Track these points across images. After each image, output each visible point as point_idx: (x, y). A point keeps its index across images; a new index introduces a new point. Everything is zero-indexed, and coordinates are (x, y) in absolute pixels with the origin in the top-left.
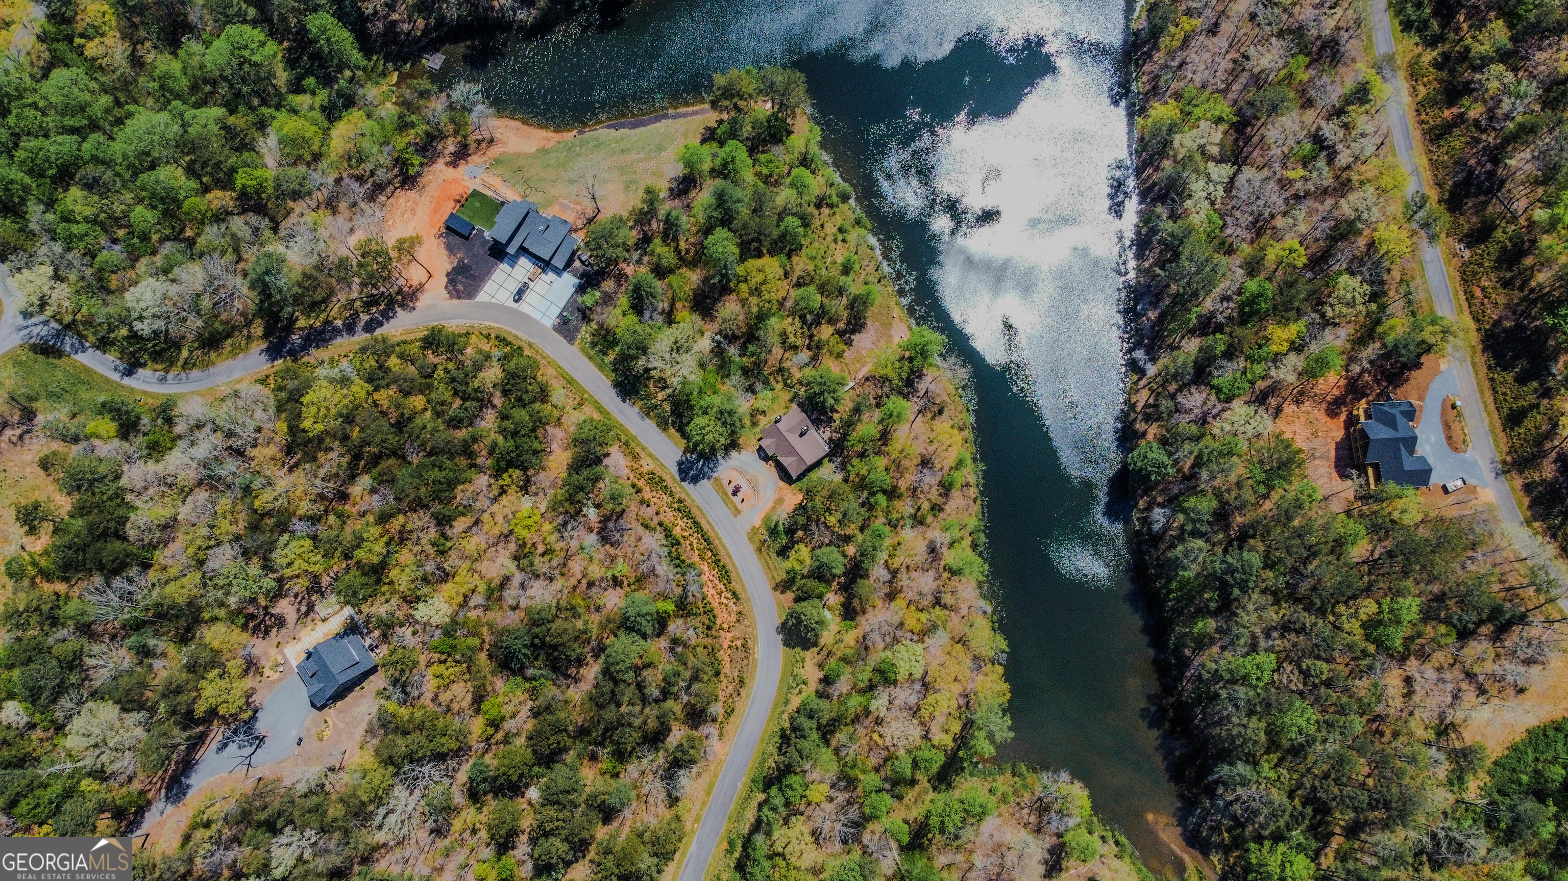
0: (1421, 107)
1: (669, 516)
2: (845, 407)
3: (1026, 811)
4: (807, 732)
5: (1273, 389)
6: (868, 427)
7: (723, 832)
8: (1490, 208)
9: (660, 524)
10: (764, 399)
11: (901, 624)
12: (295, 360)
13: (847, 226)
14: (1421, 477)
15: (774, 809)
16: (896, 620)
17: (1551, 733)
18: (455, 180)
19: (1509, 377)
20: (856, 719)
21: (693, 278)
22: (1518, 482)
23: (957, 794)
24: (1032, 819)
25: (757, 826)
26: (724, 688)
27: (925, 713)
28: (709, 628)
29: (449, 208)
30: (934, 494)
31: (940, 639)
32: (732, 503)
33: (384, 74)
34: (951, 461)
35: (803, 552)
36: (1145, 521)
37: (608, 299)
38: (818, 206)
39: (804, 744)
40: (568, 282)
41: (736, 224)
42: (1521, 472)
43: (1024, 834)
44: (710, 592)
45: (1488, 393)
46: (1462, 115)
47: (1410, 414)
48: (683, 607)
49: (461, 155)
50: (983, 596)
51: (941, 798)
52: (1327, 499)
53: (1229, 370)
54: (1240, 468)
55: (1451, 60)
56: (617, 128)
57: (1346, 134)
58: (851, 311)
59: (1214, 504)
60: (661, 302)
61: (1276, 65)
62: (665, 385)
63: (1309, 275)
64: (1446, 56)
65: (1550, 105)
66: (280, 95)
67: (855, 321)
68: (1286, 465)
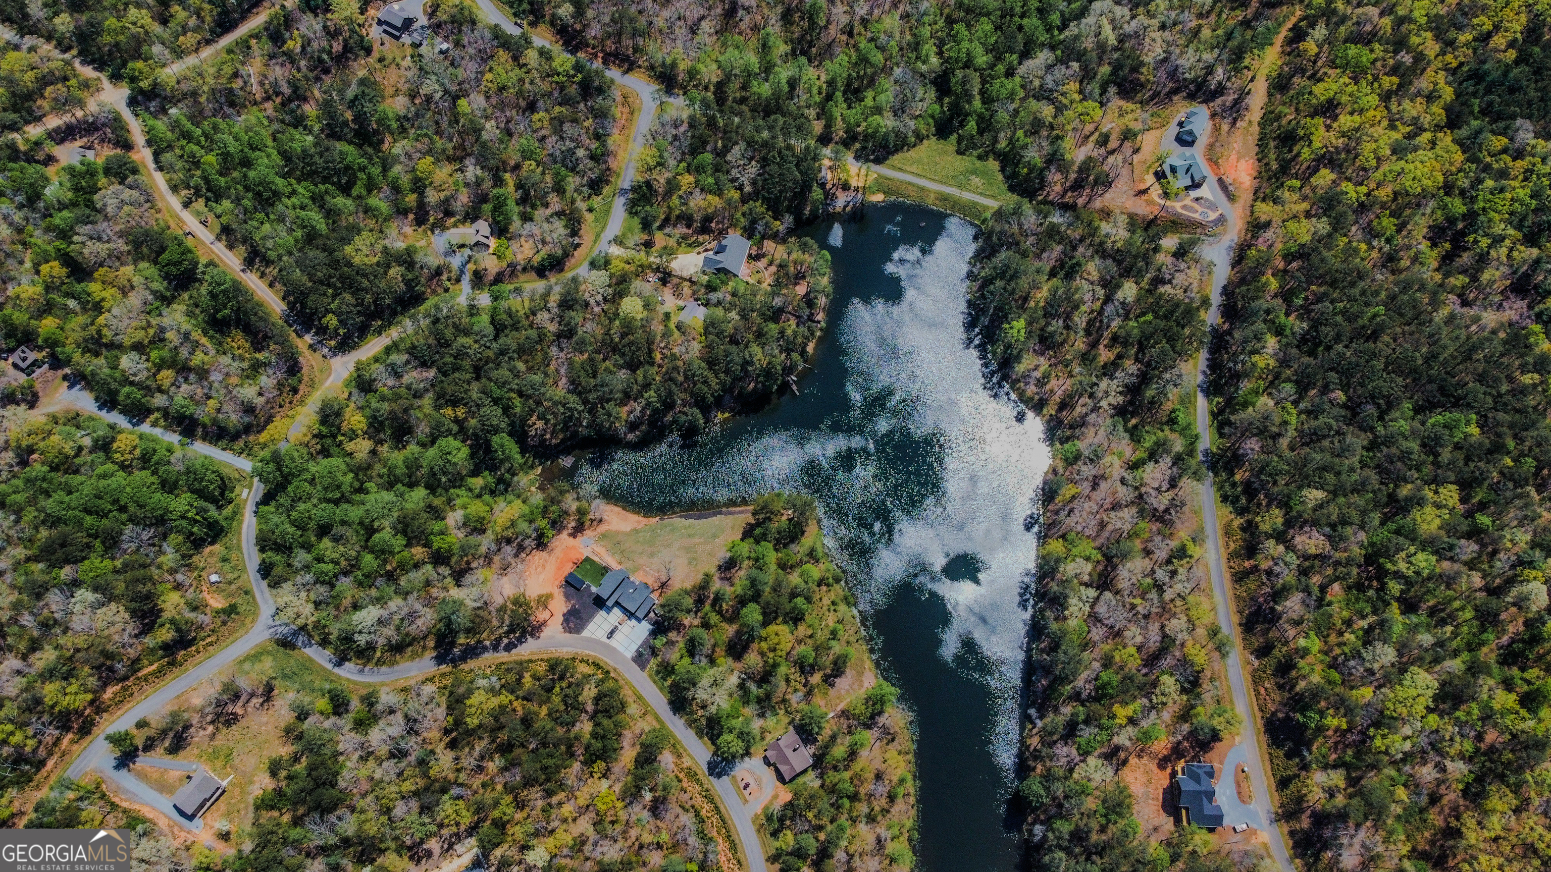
0: (1232, 556)
1: (699, 801)
2: (827, 732)
5: (1117, 749)
6: (839, 751)
8: (1271, 634)
9: (693, 806)
10: (770, 722)
12: (455, 667)
13: (838, 601)
14: (1213, 823)
18: (574, 548)
19: (1281, 753)
21: (730, 630)
22: (1286, 829)
29: (568, 568)
30: (884, 802)
32: (743, 795)
33: (532, 467)
34: (895, 779)
35: (789, 835)
36: (1030, 832)
37: (671, 643)
38: (819, 585)
40: (644, 628)
41: (762, 600)
42: (1287, 822)
44: (723, 859)
45: (1268, 763)
46: (1256, 566)
47: (1211, 774)
48: (703, 868)
49: (579, 529)
52: (1156, 829)
53: (1087, 733)
54: (1090, 803)
55: (1250, 528)
56: (686, 518)
57: (1171, 578)
58: (835, 663)
59: (1072, 827)
60: (707, 650)
61: (1127, 527)
62: (704, 707)
63: (1144, 671)
64: (1250, 523)
65: (1304, 572)
66: (462, 479)
67: (838, 669)
68: (1120, 805)
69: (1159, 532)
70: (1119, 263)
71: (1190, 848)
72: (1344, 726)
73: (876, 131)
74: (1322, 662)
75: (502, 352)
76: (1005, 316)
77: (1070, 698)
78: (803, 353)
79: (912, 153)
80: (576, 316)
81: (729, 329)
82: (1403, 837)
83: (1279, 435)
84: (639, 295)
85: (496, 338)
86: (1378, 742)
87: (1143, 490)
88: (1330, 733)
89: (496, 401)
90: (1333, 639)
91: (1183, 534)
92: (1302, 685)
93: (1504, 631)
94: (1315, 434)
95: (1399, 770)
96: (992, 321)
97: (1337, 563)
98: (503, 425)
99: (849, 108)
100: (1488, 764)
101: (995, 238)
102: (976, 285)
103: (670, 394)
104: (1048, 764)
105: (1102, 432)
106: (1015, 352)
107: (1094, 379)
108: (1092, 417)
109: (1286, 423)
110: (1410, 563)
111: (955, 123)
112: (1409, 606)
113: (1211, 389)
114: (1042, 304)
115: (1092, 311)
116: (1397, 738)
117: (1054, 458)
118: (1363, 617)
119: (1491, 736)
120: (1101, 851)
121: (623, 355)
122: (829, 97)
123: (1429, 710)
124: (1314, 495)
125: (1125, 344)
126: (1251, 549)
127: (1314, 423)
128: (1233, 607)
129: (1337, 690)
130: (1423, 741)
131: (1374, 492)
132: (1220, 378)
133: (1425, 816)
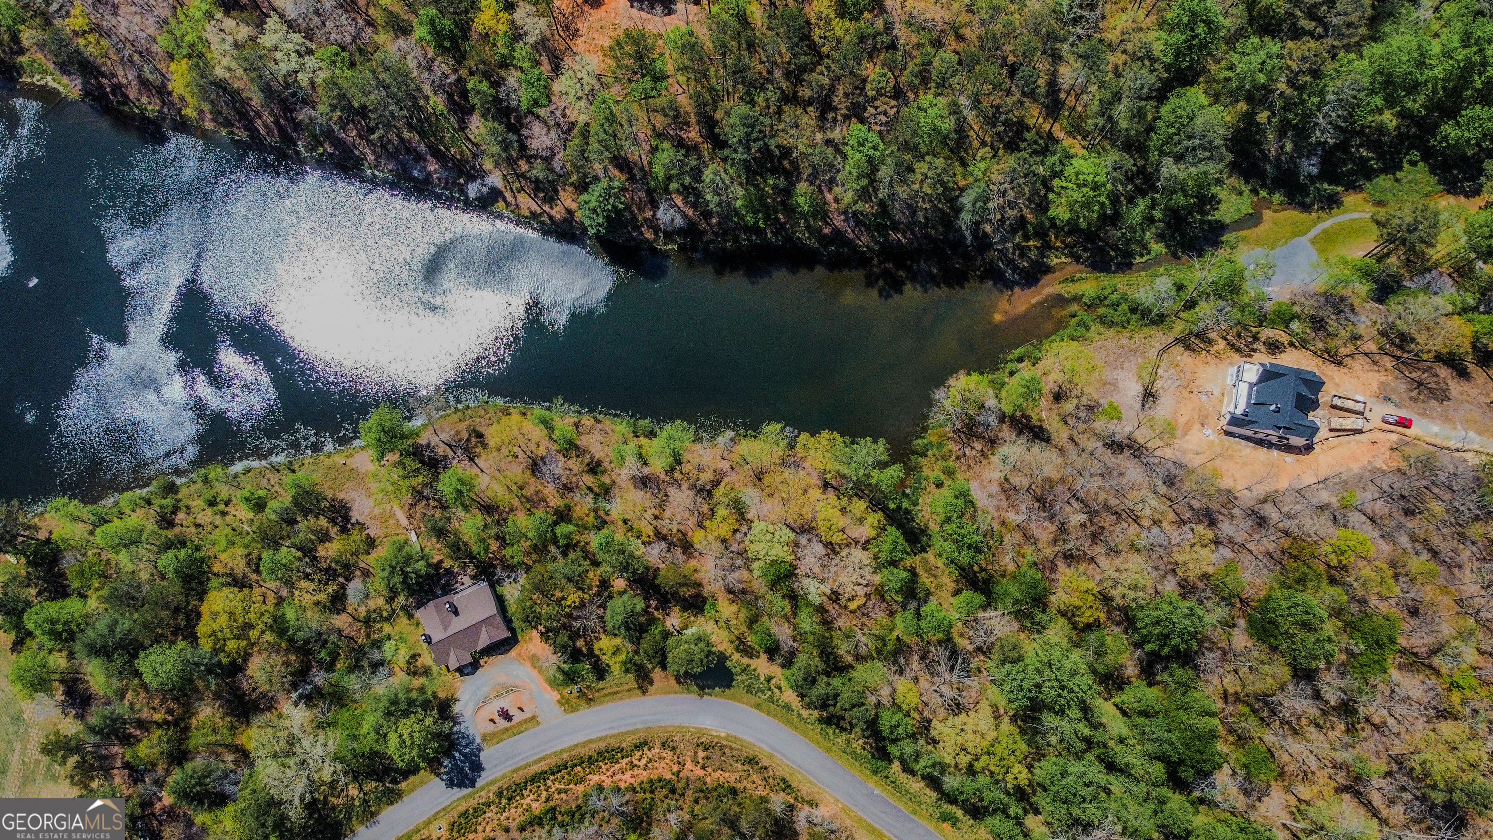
1: (515, 815)
2: (438, 551)
3: (968, 451)
4: (830, 691)
5: (547, 44)
7: (930, 826)
9: (522, 829)
10: (396, 652)
11: (724, 541)
13: (209, 495)
15: (917, 755)
16: (717, 546)
20: (828, 624)
21: (207, 712)
23: (934, 527)
24: (978, 446)
25: (934, 782)
26: (754, 786)
27: (837, 538)
30: (575, 464)
31: (752, 500)
32: (520, 724)
34: (538, 433)
35: (605, 644)
36: (669, 236)
38: (171, 524)
39: (846, 696)
41: (143, 637)
43: (994, 459)
44: (627, 779)
48: (638, 821)
50: (713, 439)
51: (938, 543)
53: (514, 86)
67: (332, 511)
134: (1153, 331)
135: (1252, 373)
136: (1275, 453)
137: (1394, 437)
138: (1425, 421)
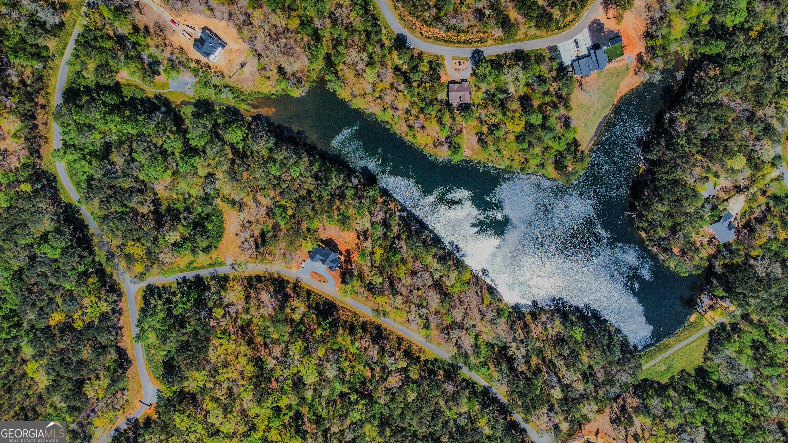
0: (411, 344)
1: (469, 36)
2: (458, 117)
3: (301, 75)
4: (372, 28)
5: (366, 238)
6: (446, 118)
8: (369, 335)
9: (468, 31)
10: (481, 94)
11: (382, 81)
13: (513, 163)
14: (312, 255)
16: (384, 81)
17: (220, 234)
18: (633, 51)
19: (321, 302)
20: (365, 45)
21: (536, 103)
22: (292, 281)
23: (321, 59)
24: (298, 75)
26: (404, 12)
27: (352, 67)
28: (426, 22)
29: (625, 41)
30: (411, 122)
31: (369, 89)
32: (457, 59)
33: (691, 55)
34: (417, 134)
35: (425, 69)
36: (357, 177)
37: (550, 70)
38: (526, 159)
39: (369, 24)
40: (567, 61)
41: (539, 128)
42: (294, 284)
43: (295, 69)
44: (436, 31)
45: (320, 293)
46: (400, 350)
47: (331, 268)
48: (437, 19)
49: (640, 59)
50: (371, 113)
51: (323, 53)
52: (325, 230)
53: (381, 231)
54: (352, 211)
55: (417, 360)
56: (605, 117)
57: (419, 314)
58: (486, 142)
59: (347, 197)
60: (535, 86)
61: (454, 313)
62: (509, 67)
63: (389, 274)
64: (419, 362)
65: (384, 368)
66: (714, 13)
67: (482, 141)
68: (343, 223)
69: (442, 324)
70: (573, 400)
71: (308, 239)
72: (314, 335)
73: (729, 342)
74: (344, 346)
75: (769, 78)
76: (587, 333)
77: (399, 234)
78: (644, 229)
79: (702, 350)
80: (756, 130)
81: (685, 203)
82: (259, 323)
83: (446, 403)
84: (741, 170)
85: (779, 79)
86: (300, 343)
87: (464, 332)
88: (316, 327)
89: (744, 58)
90: (350, 356)
91: (434, 333)
92: (341, 331)
93: (309, 422)
94: (436, 417)
95: (285, 341)
96: (590, 324)
97: (378, 384)
98: (727, 53)
99: (753, 340)
100: (265, 376)
101: (628, 356)
102: (613, 330)
103: (675, 151)
104: (379, 205)
105: (502, 333)
106: (567, 325)
107: (528, 348)
108: (512, 334)
109: (450, 409)
110: (359, 411)
111: (700, 380)
112: (342, 395)
113: (486, 391)
114: (580, 352)
115: (559, 370)
116: (296, 352)
117: (506, 304)
118: (350, 375)
119: (274, 385)
120: (331, 202)
121: (716, 140)
122: (767, 334)
123: (298, 372)
124: (412, 396)
125: (534, 374)
126: (408, 354)
127: (441, 420)
128: (390, 328)
129: (330, 344)
130: (289, 360)
131: (396, 420)
132: (488, 398)
133: (262, 337)
134: (230, 84)
135: (212, 57)
136: (215, 32)
137: (178, 19)
138: (167, 19)
